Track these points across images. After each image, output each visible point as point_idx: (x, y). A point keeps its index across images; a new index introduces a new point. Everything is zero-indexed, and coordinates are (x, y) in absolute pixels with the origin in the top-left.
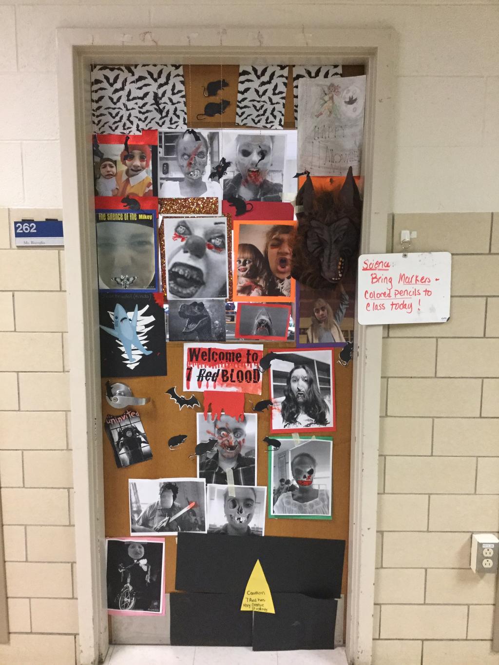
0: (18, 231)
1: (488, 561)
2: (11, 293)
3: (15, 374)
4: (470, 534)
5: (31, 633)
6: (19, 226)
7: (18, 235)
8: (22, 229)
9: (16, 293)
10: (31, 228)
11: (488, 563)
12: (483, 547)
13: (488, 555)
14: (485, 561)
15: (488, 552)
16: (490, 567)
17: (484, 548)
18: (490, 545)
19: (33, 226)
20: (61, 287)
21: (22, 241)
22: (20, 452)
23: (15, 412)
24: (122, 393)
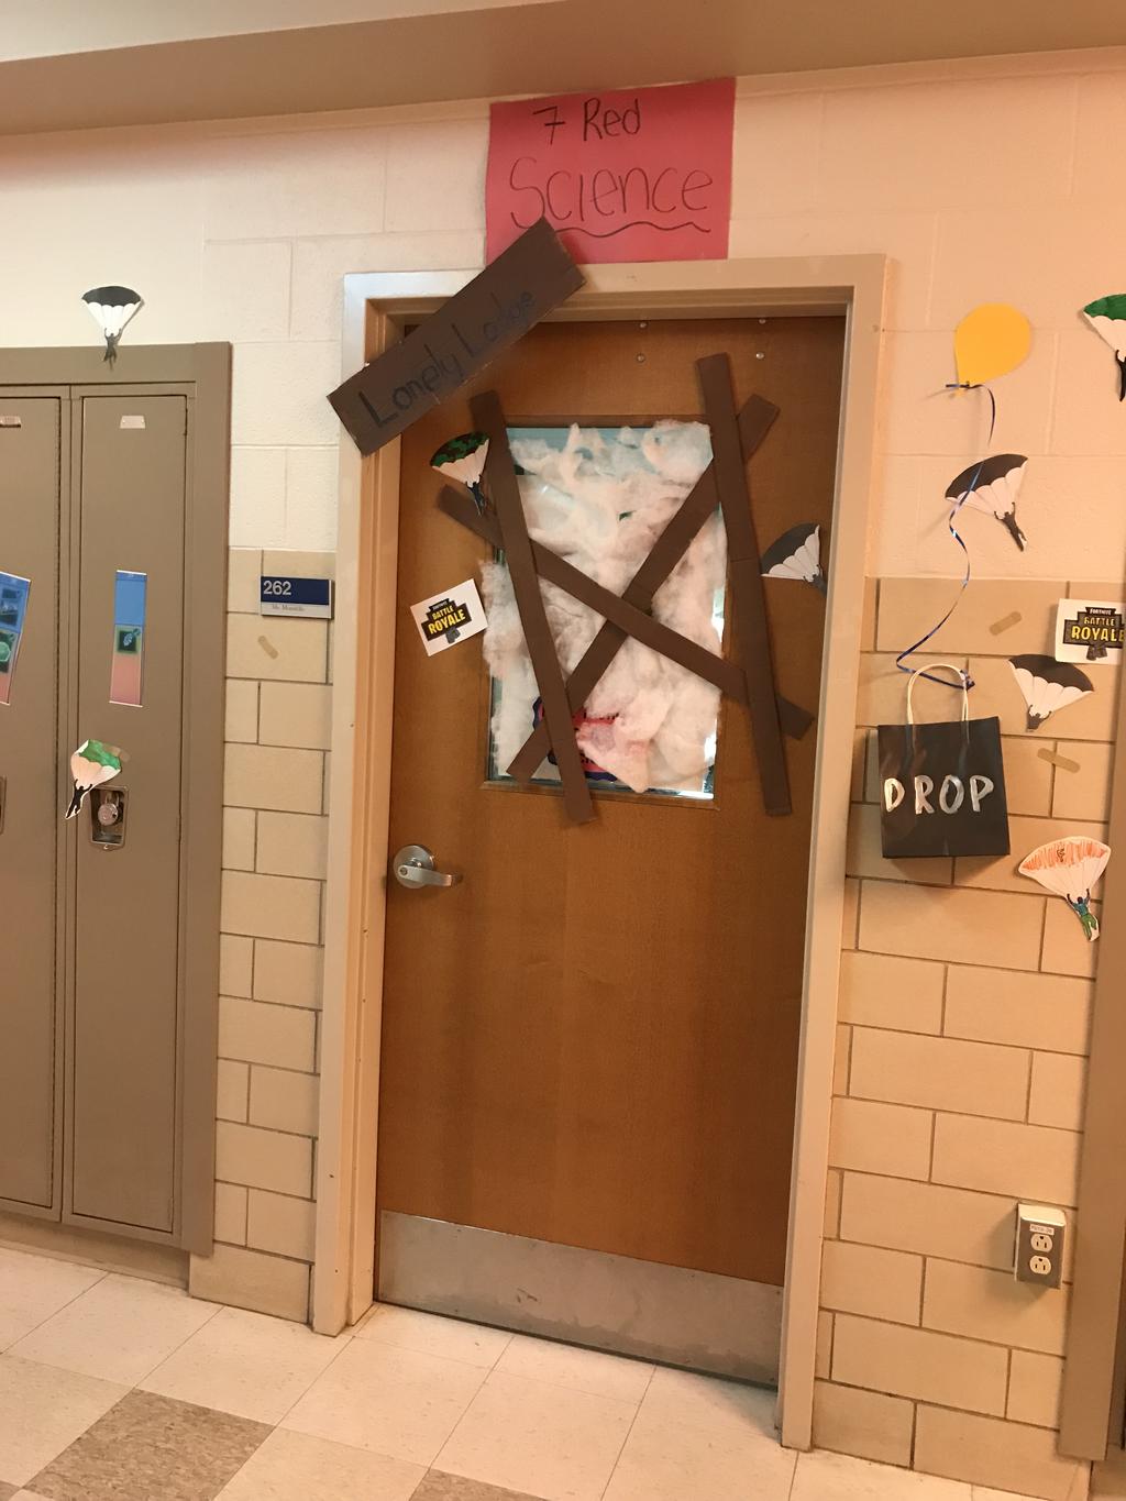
0: (266, 592)
1: (1041, 1260)
2: (256, 683)
3: (253, 813)
4: (1014, 1202)
5: (245, 1247)
6: (268, 585)
7: (265, 598)
8: (271, 590)
9: (263, 683)
10: (284, 588)
11: (1040, 1265)
12: (1032, 1230)
13: (1041, 1248)
14: (1035, 1259)
15: (1042, 1243)
16: (1046, 1272)
17: (1034, 1233)
18: (1045, 1228)
19: (287, 586)
20: (327, 678)
21: (269, 608)
22: (251, 939)
23: (247, 874)
24: (419, 864)
